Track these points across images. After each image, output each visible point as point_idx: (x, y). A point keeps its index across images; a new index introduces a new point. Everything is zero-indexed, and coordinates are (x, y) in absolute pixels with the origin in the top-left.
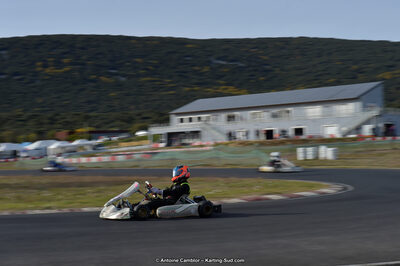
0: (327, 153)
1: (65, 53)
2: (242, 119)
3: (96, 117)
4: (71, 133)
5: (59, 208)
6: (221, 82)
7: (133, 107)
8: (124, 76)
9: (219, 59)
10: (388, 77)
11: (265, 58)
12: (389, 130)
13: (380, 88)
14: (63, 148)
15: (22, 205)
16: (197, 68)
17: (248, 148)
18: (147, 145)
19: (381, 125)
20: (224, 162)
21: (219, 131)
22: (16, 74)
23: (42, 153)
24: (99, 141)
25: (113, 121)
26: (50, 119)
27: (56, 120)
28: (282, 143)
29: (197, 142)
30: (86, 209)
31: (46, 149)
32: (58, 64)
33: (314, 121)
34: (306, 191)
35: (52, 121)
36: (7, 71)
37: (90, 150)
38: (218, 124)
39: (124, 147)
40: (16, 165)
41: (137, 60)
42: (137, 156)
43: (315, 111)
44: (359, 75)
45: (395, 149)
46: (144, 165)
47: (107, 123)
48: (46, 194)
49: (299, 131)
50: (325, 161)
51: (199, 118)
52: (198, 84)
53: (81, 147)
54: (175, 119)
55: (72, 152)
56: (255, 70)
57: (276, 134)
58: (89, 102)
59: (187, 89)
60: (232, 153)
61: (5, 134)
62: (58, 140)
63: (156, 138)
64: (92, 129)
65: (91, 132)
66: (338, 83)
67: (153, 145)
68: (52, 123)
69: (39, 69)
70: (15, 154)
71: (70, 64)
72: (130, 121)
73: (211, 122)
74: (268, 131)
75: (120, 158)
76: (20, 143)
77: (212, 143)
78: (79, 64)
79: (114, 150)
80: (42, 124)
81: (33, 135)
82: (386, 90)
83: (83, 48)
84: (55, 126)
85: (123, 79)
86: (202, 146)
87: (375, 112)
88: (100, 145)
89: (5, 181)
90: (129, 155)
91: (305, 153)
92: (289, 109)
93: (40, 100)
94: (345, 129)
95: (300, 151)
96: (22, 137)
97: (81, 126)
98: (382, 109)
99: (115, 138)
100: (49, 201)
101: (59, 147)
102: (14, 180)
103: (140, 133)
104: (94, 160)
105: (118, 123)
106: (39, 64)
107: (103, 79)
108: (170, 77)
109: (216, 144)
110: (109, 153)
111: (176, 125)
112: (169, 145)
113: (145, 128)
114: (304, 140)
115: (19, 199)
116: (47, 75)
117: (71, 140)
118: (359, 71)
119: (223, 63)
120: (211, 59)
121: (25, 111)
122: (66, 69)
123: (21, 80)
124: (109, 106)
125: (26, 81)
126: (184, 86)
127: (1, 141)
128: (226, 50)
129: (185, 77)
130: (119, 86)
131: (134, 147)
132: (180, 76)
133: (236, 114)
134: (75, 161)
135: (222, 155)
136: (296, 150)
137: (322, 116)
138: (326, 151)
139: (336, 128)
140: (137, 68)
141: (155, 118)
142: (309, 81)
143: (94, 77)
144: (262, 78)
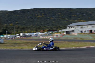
1: (42, 12)
2: (84, 27)
3: (49, 27)
4: (43, 31)
6: (80, 19)
7: (58, 25)
8: (56, 17)
9: (79, 13)
11: (90, 13)
16: (73, 15)
17: (86, 35)
20: (80, 38)
21: (79, 31)
22: (31, 17)
23: (37, 36)
24: (50, 33)
26: (39, 27)
27: (40, 28)
29: (73, 33)
31: (38, 34)
32: (41, 15)
35: (39, 28)
37: (48, 35)
38: (78, 29)
39: (56, 34)
40: (31, 38)
42: (59, 36)
46: (60, 38)
47: (52, 29)
51: (74, 27)
52: (74, 19)
53: (46, 34)
54: (68, 28)
55: (44, 35)
56: (88, 16)
57: (93, 31)
58: (48, 24)
59: (71, 20)
60: (82, 36)
61: (29, 31)
62: (41, 32)
63: (63, 32)
65: (48, 31)
67: (63, 34)
68: (39, 29)
69: (36, 16)
70: (31, 36)
71: (44, 15)
72: (57, 28)
73: (77, 28)
74: (91, 31)
75: (55, 37)
76: (32, 33)
77: (77, 33)
78: (45, 15)
79: (54, 35)
80: (37, 29)
81: (35, 31)
83: (46, 11)
84: (40, 29)
85: (56, 18)
86: (74, 34)
88: (50, 34)
89: (29, 42)
90: (57, 36)
93: (36, 23)
96: (32, 32)
97: (46, 29)
99: (54, 32)
101: (41, 34)
102: (31, 42)
103: (60, 31)
105: (54, 28)
106: (36, 15)
107: (51, 18)
108: (67, 18)
109: (78, 34)
110: (52, 36)
111: (68, 29)
113: (61, 30)
116: (38, 17)
117: (44, 32)
119: (80, 14)
120: (77, 13)
121: (33, 26)
122: (42, 16)
123: (32, 18)
124: (53, 25)
125: (33, 19)
126: (70, 20)
127: (28, 32)
128: (81, 11)
129: (70, 17)
130: (55, 20)
131: (58, 34)
132: (69, 17)
133: (83, 26)
134: (44, 37)
135: (80, 36)
140: (59, 15)
141: (63, 27)
143: (49, 18)
144: (89, 18)
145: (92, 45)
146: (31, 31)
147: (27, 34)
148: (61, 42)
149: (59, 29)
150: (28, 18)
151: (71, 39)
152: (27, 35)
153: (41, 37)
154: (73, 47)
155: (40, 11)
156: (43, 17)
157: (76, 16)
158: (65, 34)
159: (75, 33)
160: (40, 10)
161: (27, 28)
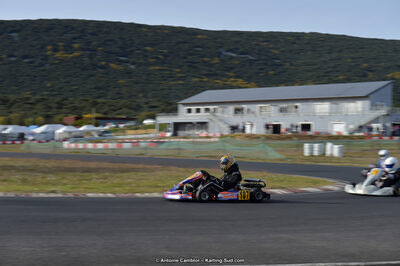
0: (333, 150)
1: (75, 39)
2: (249, 112)
3: (104, 103)
4: (77, 119)
5: (63, 192)
6: (231, 74)
7: (141, 95)
8: (134, 63)
9: (229, 51)
10: (397, 77)
11: (276, 52)
13: (390, 87)
14: (70, 133)
15: (27, 188)
16: (206, 59)
17: (254, 141)
18: (154, 134)
19: (388, 125)
21: (225, 123)
22: (26, 57)
23: (49, 138)
24: (107, 128)
25: (120, 109)
26: (57, 103)
27: (64, 105)
28: (289, 138)
29: (204, 134)
30: (90, 195)
31: (53, 133)
32: (69, 49)
33: (321, 117)
34: (311, 187)
35: (60, 106)
36: (15, 54)
37: (96, 136)
38: (226, 116)
39: (131, 135)
40: (22, 148)
41: (148, 48)
42: (143, 144)
43: (323, 108)
44: (370, 73)
46: (150, 153)
47: (115, 110)
48: (52, 178)
49: (306, 127)
50: (332, 157)
51: (207, 109)
52: (207, 75)
53: (88, 133)
54: (183, 109)
55: (78, 138)
56: (266, 64)
57: (283, 130)
58: (98, 88)
59: (197, 79)
60: (238, 145)
61: (12, 116)
62: (65, 124)
63: (163, 127)
64: (100, 115)
65: (97, 118)
66: (348, 80)
67: (159, 134)
68: (60, 108)
69: (49, 53)
70: (22, 137)
71: (81, 49)
72: (138, 108)
73: (218, 114)
74: (275, 125)
75: (127, 146)
76: (28, 126)
77: (218, 135)
78: (89, 50)
79: (121, 137)
80: (50, 108)
81: (40, 119)
82: (395, 89)
83: (92, 34)
84: (64, 110)
85: (133, 67)
86: (208, 137)
87: (383, 111)
88: (106, 132)
90: (136, 143)
91: (312, 149)
92: (297, 104)
93: (48, 84)
94: (352, 127)
95: (306, 146)
96: (30, 119)
97: (90, 112)
98: (389, 108)
99: (121, 126)
100: (54, 185)
101: (65, 132)
102: (19, 163)
103: (147, 122)
104: (100, 146)
105: (125, 110)
106: (49, 47)
107: (112, 65)
108: (180, 67)
109: (222, 136)
110: (116, 140)
111: (183, 116)
112: (175, 135)
113: (153, 117)
114: (311, 136)
115: (24, 181)
116: (56, 59)
117: (78, 125)
118: (369, 69)
119: (233, 55)
120: (221, 50)
121: (34, 94)
122: (76, 54)
123: (31, 62)
124: (118, 94)
125: (36, 64)
126: (194, 77)
127: (9, 122)
128: (237, 42)
129: (195, 68)
130: (129, 73)
131: (140, 135)
132: (189, 66)
133: (244, 106)
134: (81, 146)
135: (229, 147)
136: (302, 146)
137: (330, 113)
138: (332, 148)
139: (343, 126)
140: (146, 56)
141: (163, 107)
142: (318, 77)
143: (103, 63)
144: (271, 72)
145: (277, 185)
146: (25, 116)
147: (5, 129)
148: (148, 167)
149: (144, 113)
150: (13, 59)
151: (193, 157)
152: (6, 132)
153: (66, 144)
155: (65, 33)
156: (76, 57)
157: (216, 60)
158: (169, 134)
159: (211, 135)
160: (67, 27)
161: (4, 102)
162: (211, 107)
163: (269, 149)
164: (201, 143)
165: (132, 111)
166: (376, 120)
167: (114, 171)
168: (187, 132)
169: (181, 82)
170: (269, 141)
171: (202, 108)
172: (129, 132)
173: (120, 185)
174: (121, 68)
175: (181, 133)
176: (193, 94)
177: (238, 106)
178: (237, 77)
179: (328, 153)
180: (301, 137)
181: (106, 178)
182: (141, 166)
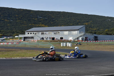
0: (69, 45)
2: (46, 34)
3: (3, 31)
6: (41, 23)
7: (14, 29)
8: (12, 20)
10: (87, 24)
11: (53, 17)
12: (86, 39)
13: (85, 27)
16: (33, 19)
17: (47, 42)
18: (18, 40)
19: (84, 38)
20: (40, 46)
21: (39, 37)
24: (4, 38)
25: (8, 33)
28: (57, 41)
29: (33, 40)
33: (66, 35)
38: (39, 35)
39: (11, 40)
41: (16, 15)
42: (15, 43)
43: (66, 33)
45: (88, 44)
46: (16, 46)
47: (6, 33)
49: (62, 38)
50: (69, 46)
52: (33, 23)
54: (26, 33)
56: (50, 20)
58: (1, 27)
60: (42, 43)
63: (21, 38)
64: (2, 35)
66: (73, 25)
67: (20, 40)
72: (13, 33)
73: (37, 34)
74: (53, 38)
75: (10, 44)
77: (37, 40)
82: (86, 28)
85: (12, 21)
87: (83, 34)
88: (4, 40)
90: (12, 43)
91: (63, 44)
92: (59, 32)
94: (74, 38)
95: (62, 43)
99: (8, 38)
103: (16, 37)
104: (2, 44)
107: (5, 20)
108: (26, 21)
110: (7, 42)
111: (26, 35)
112: (24, 40)
113: (18, 35)
114: (63, 41)
118: (79, 22)
119: (41, 18)
120: (37, 16)
124: (7, 28)
126: (30, 24)
128: (42, 14)
129: (30, 21)
130: (10, 22)
132: (28, 21)
133: (44, 32)
135: (40, 44)
136: (61, 44)
137: (68, 34)
138: (69, 44)
139: (72, 38)
140: (16, 18)
141: (21, 32)
142: (65, 24)
143: (3, 19)
144: (52, 23)
148: (16, 50)
149: (15, 34)
151: (29, 47)
154: (31, 57)
158: (22, 40)
159: (35, 40)
162: (35, 33)
163: (51, 44)
164: (32, 43)
165: (11, 33)
166: (81, 36)
167: (6, 51)
168: (28, 40)
169: (26, 25)
170: (51, 42)
171: (32, 33)
172: (10, 40)
173: (7, 55)
174: (8, 21)
175: (26, 40)
176: (30, 29)
177: (42, 32)
178: (42, 24)
179: (68, 45)
180: (60, 41)
181: (3, 53)
182: (14, 50)
